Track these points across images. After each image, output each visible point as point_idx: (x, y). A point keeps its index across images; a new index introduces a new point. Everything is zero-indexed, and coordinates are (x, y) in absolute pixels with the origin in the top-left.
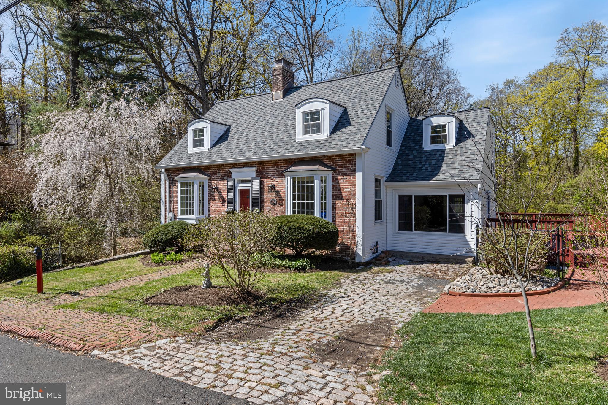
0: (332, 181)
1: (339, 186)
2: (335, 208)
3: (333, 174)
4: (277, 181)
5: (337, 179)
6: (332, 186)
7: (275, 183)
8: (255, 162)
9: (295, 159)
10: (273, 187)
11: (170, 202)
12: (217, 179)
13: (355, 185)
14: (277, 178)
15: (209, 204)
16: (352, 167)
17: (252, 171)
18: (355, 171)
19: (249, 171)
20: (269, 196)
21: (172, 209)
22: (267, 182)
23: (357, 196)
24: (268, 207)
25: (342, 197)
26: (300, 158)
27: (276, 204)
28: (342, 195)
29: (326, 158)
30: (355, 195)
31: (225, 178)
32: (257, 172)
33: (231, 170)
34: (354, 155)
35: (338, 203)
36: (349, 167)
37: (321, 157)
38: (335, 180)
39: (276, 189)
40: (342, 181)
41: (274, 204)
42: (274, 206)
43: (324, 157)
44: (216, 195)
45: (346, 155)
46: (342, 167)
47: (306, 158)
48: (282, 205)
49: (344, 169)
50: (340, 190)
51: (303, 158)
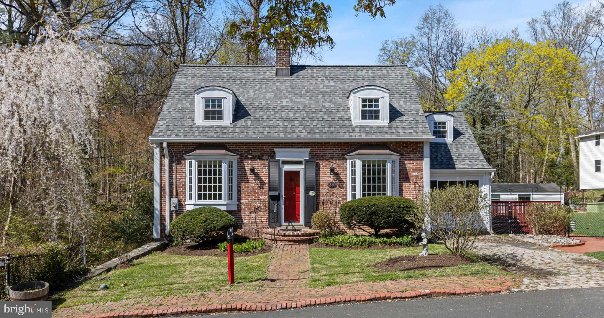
0: (400, 166)
1: (406, 170)
2: (402, 190)
3: (400, 159)
4: (337, 164)
5: (405, 164)
6: (400, 170)
7: (334, 165)
8: (309, 143)
9: (358, 143)
10: (332, 170)
11: (171, 184)
12: (253, 159)
13: (423, 170)
14: (337, 160)
15: (239, 187)
16: (419, 153)
17: (305, 152)
18: (423, 157)
19: (300, 152)
20: (326, 177)
21: (174, 193)
22: (324, 164)
23: (424, 179)
24: (324, 190)
25: (409, 180)
26: (364, 143)
27: (336, 187)
28: (409, 178)
29: (393, 144)
30: (422, 178)
31: (264, 158)
32: (310, 153)
33: (275, 150)
34: (423, 143)
35: (405, 185)
36: (417, 153)
37: (387, 142)
38: (402, 165)
39: (335, 171)
40: (409, 165)
41: (332, 186)
42: (333, 189)
43: (391, 143)
44: (251, 177)
45: (413, 142)
46: (410, 153)
47: (371, 142)
48: (342, 188)
49: (411, 155)
50: (407, 174)
51: (368, 143)
